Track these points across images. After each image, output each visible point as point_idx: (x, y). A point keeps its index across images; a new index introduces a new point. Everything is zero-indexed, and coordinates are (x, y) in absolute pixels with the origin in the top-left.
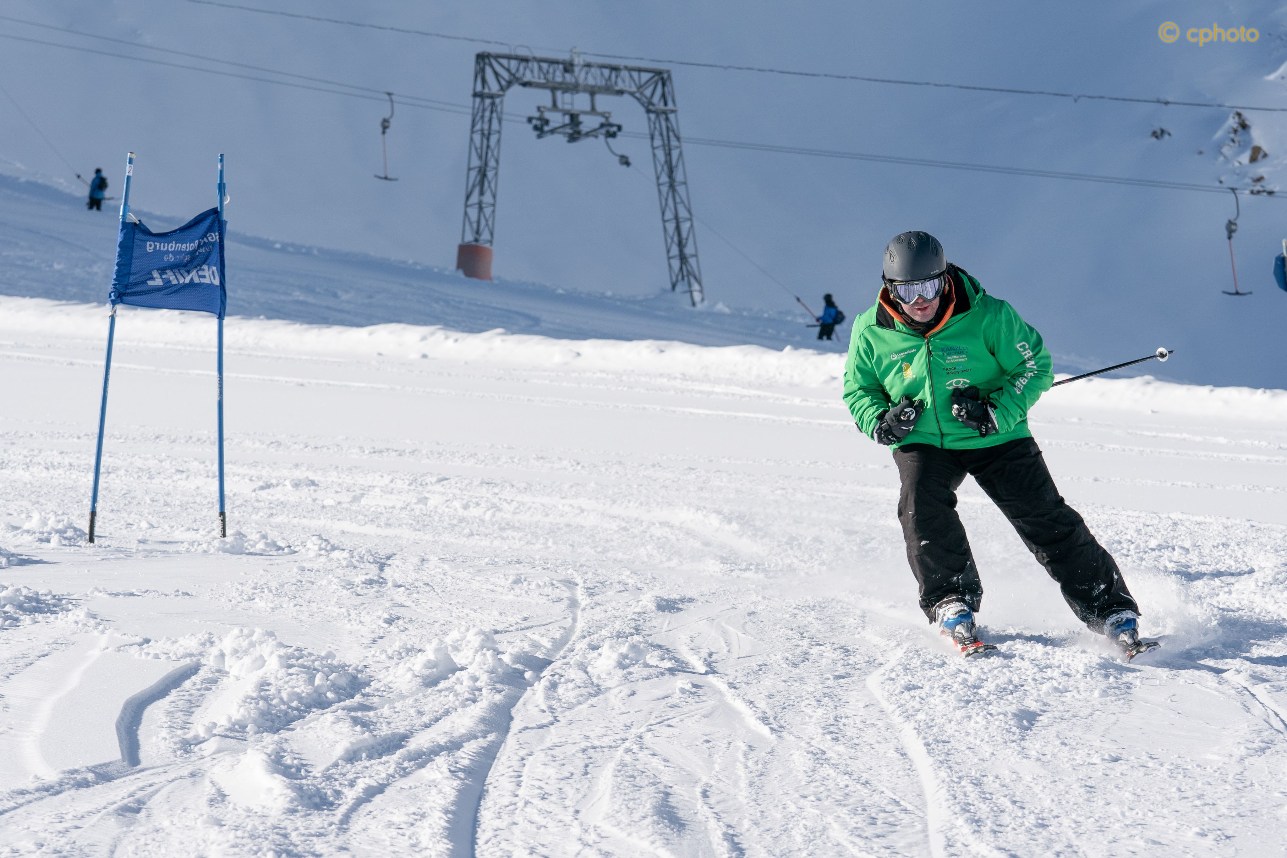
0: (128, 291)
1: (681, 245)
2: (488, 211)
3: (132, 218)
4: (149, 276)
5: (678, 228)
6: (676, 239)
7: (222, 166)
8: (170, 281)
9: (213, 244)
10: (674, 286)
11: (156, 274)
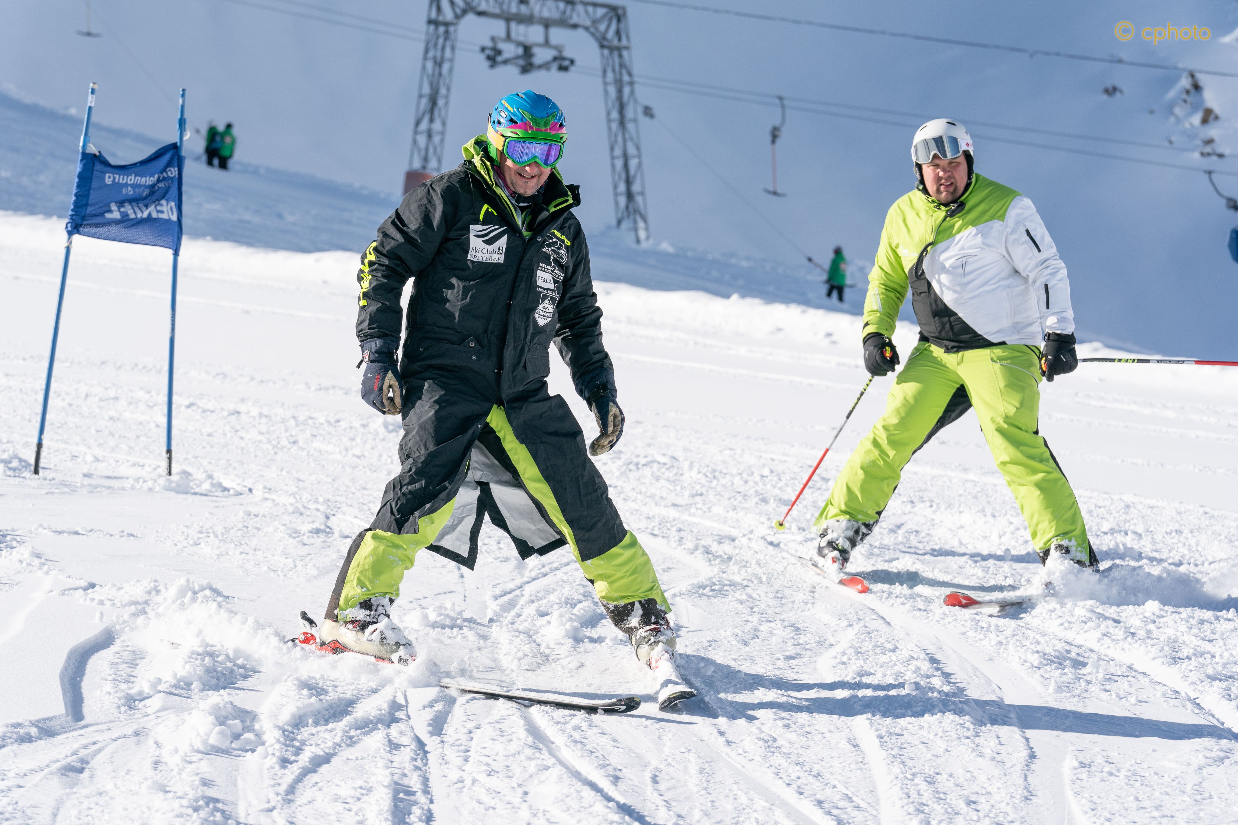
0: (85, 222)
1: (629, 182)
2: (436, 139)
3: (92, 149)
4: (107, 208)
5: (626, 166)
6: (624, 176)
7: (184, 101)
8: (127, 215)
9: (172, 179)
10: (619, 222)
11: (114, 207)
